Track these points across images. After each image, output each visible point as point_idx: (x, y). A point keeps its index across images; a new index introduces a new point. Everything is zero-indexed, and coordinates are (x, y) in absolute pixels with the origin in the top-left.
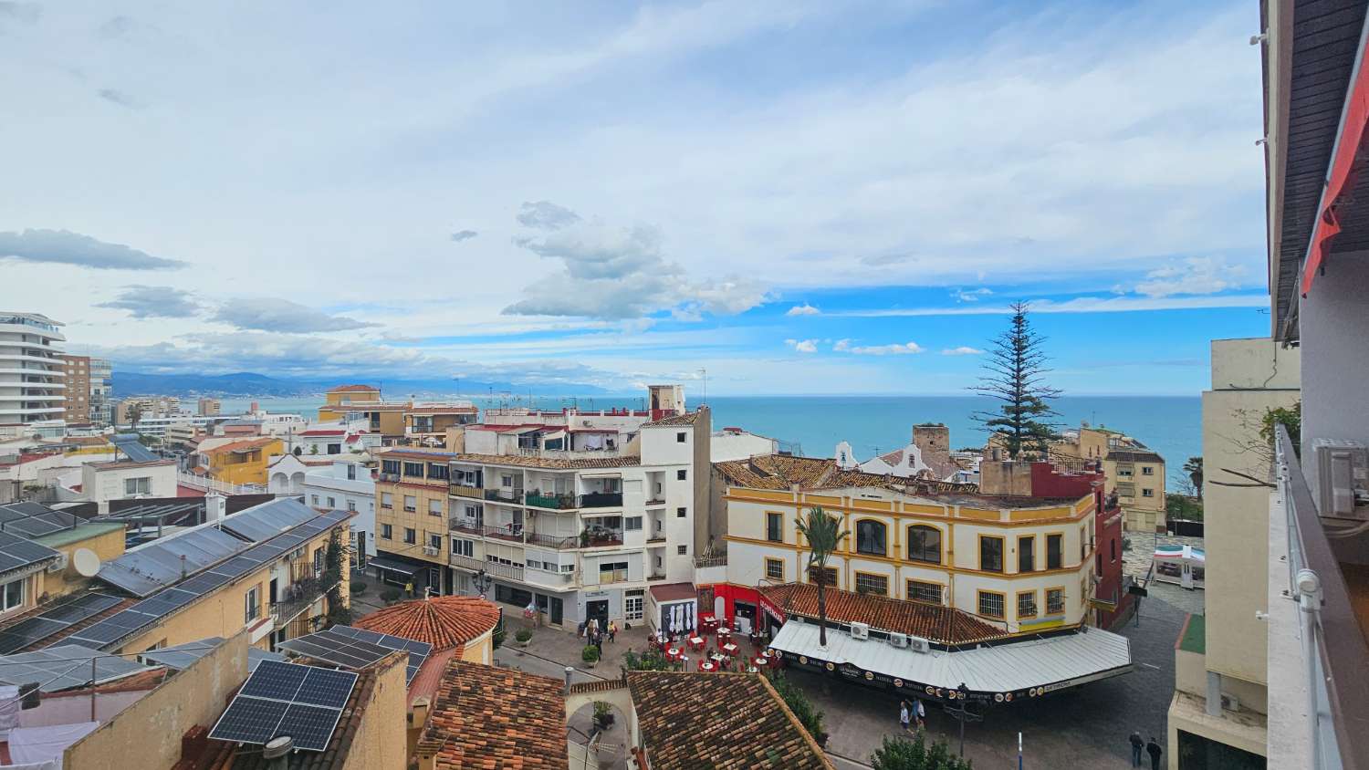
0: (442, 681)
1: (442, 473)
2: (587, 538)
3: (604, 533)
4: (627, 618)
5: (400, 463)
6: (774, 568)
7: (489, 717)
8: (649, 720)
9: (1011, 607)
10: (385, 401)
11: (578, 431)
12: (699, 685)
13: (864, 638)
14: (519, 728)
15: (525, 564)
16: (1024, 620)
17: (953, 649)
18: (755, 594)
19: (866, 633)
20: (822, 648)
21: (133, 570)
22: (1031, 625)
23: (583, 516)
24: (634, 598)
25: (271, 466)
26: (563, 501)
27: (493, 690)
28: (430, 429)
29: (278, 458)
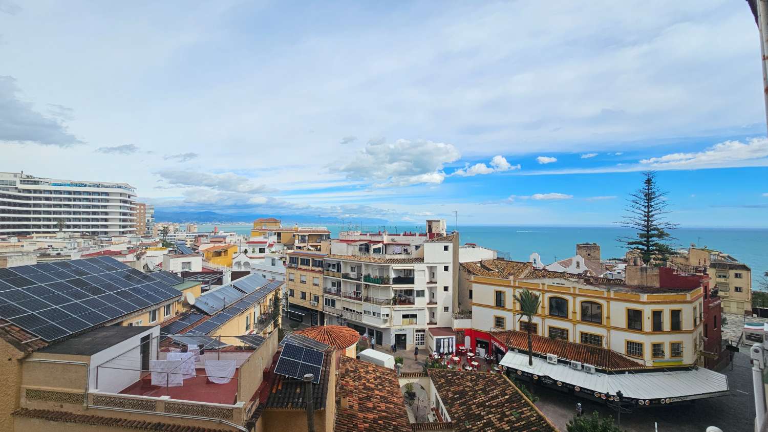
0: (340, 364)
1: (320, 264)
2: (396, 300)
3: (404, 298)
4: (416, 344)
5: (298, 258)
6: (500, 322)
7: (364, 384)
8: (444, 393)
9: (647, 351)
10: (283, 227)
11: (389, 244)
12: (469, 377)
13: (555, 363)
14: (380, 390)
15: (363, 313)
16: (657, 360)
17: (610, 373)
18: (488, 335)
19: (556, 360)
20: (530, 367)
21: (206, 303)
22: (660, 363)
23: (394, 289)
24: (420, 334)
25: (234, 259)
26: (383, 280)
27: (364, 371)
28: (307, 241)
29: (236, 255)
